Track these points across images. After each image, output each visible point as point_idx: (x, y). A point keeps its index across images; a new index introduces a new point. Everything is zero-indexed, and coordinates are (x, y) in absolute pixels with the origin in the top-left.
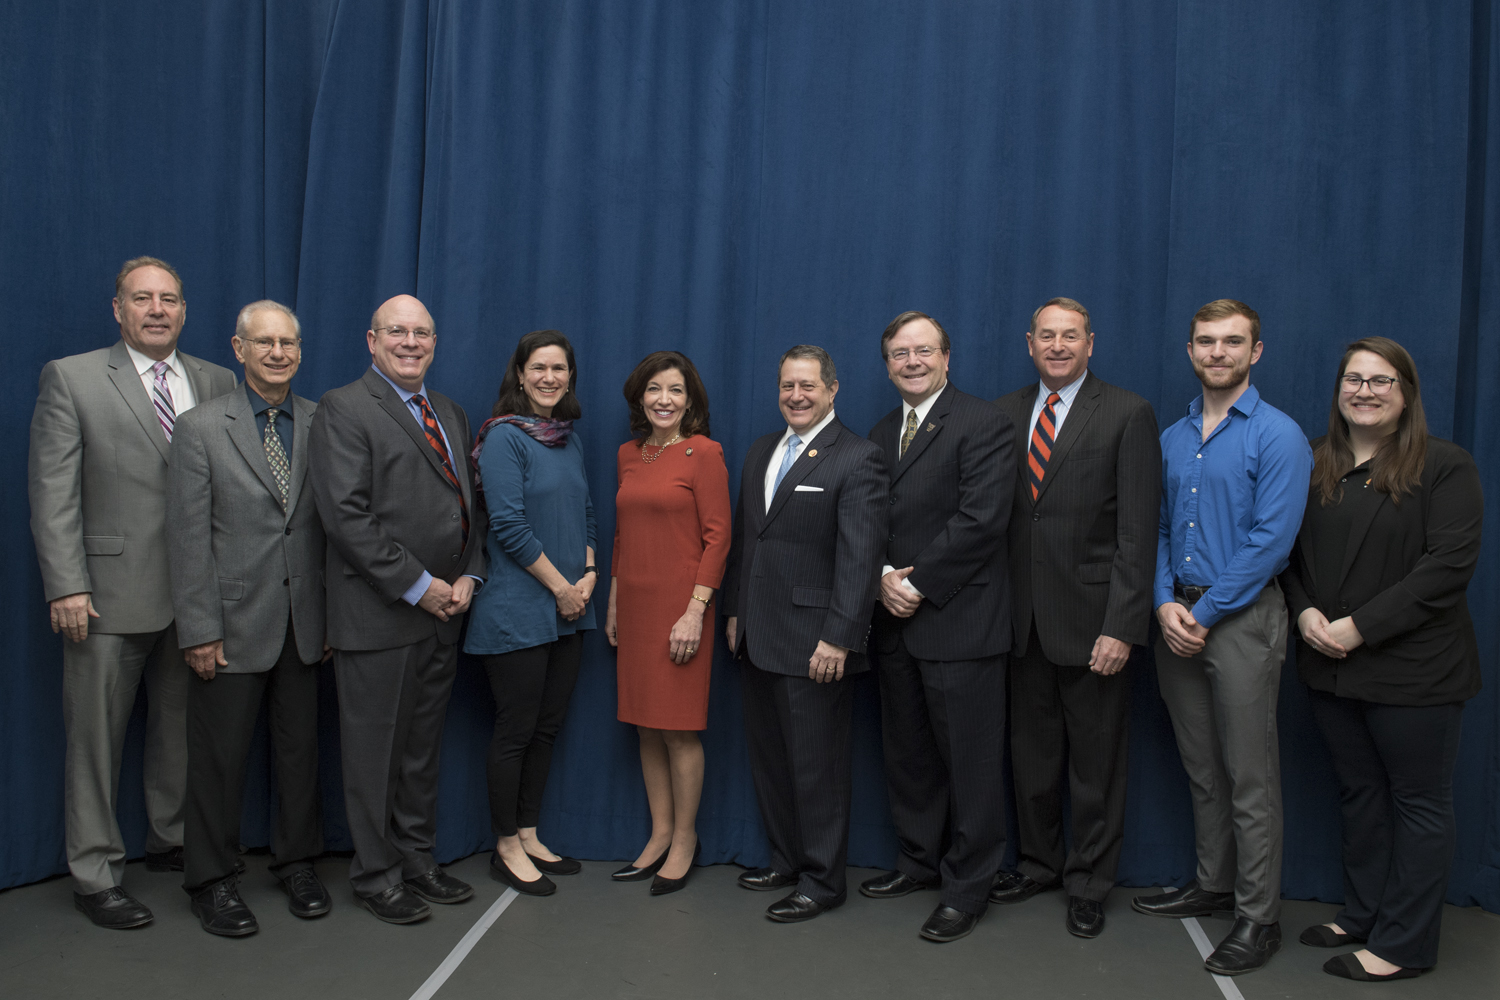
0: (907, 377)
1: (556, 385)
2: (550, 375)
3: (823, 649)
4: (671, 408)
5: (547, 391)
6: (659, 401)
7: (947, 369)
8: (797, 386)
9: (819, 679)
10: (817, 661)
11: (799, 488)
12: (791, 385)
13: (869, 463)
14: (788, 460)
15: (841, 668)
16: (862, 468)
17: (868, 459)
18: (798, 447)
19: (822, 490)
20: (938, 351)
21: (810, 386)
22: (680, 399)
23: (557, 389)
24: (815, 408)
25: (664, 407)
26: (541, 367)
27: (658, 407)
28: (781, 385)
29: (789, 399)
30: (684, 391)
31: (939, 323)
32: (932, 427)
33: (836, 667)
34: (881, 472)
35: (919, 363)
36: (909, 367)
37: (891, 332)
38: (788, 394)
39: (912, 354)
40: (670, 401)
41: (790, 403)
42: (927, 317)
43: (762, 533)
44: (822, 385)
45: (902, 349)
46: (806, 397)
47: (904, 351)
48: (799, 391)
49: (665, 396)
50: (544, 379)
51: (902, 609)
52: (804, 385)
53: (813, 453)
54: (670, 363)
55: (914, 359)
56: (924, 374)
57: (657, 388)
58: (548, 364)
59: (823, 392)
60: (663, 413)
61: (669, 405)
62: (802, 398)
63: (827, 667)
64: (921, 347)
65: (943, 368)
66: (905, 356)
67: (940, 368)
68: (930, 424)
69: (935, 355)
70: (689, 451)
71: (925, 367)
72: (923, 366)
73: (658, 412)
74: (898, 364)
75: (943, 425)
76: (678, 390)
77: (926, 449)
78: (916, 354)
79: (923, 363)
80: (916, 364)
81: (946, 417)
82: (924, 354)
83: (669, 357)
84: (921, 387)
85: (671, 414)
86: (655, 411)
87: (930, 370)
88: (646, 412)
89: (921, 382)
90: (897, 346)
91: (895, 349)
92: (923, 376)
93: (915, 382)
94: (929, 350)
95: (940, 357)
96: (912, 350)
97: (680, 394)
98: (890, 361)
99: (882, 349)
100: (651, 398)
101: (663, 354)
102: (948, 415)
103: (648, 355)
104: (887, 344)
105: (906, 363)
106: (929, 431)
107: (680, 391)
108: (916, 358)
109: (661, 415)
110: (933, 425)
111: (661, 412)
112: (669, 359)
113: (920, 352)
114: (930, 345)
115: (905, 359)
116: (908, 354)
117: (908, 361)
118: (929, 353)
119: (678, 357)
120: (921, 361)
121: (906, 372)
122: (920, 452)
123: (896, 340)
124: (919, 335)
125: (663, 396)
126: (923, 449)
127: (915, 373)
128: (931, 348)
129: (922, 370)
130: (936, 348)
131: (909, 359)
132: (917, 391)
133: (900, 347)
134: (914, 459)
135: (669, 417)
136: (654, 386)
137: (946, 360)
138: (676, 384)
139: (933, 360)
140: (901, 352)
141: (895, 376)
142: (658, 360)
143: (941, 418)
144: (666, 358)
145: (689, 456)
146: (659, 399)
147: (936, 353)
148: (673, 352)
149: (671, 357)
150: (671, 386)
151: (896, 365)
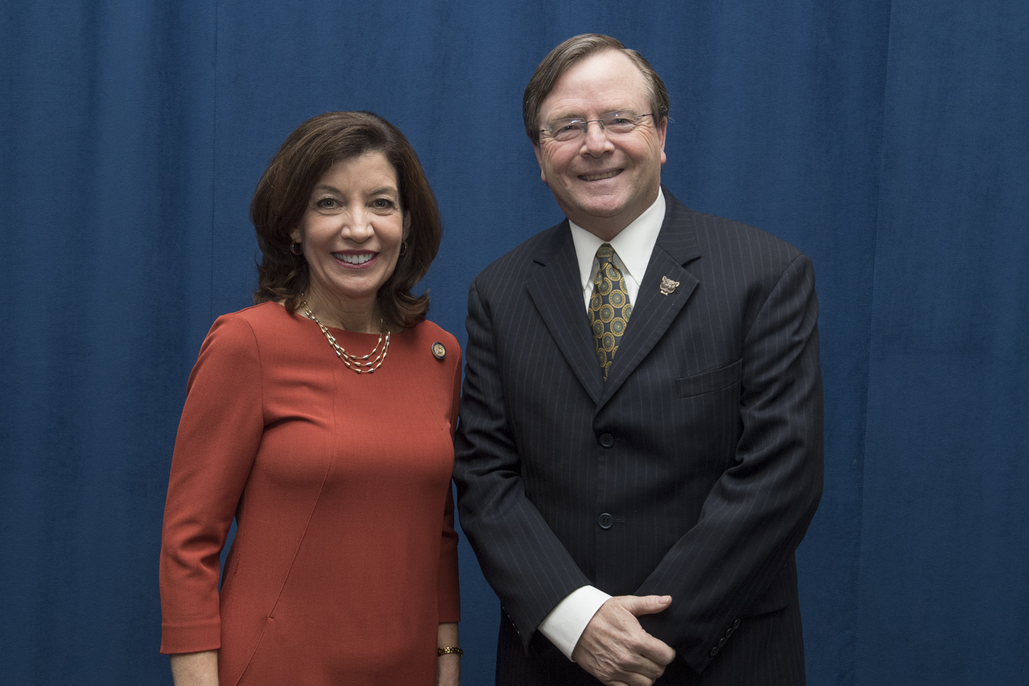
0: (582, 177)
4: (373, 246)
6: (346, 232)
7: (663, 157)
20: (647, 121)
22: (392, 223)
25: (358, 243)
27: (341, 246)
30: (397, 205)
31: (645, 58)
32: (670, 284)
35: (609, 146)
36: (588, 156)
37: (546, 85)
39: (594, 129)
40: (370, 231)
42: (620, 45)
45: (572, 116)
47: (575, 124)
49: (360, 221)
54: (367, 139)
55: (598, 138)
56: (619, 171)
57: (340, 201)
60: (355, 259)
61: (368, 239)
64: (614, 111)
65: (657, 155)
66: (577, 132)
67: (651, 157)
68: (664, 278)
69: (641, 128)
70: (440, 351)
71: (622, 154)
72: (617, 153)
73: (341, 257)
74: (561, 149)
75: (698, 281)
76: (387, 203)
77: (667, 334)
78: (602, 128)
79: (618, 146)
80: (603, 148)
81: (696, 262)
82: (619, 127)
83: (358, 127)
84: (613, 197)
85: (372, 259)
86: (335, 255)
87: (632, 160)
88: (311, 255)
89: (616, 186)
90: (559, 111)
91: (554, 117)
92: (617, 175)
93: (601, 187)
94: (628, 118)
95: (651, 133)
96: (593, 118)
97: (390, 211)
98: (544, 142)
99: (526, 119)
100: (324, 224)
101: (346, 121)
102: (699, 258)
103: (309, 125)
104: (537, 107)
105: (581, 147)
106: (666, 294)
107: (390, 204)
108: (603, 136)
109: (351, 263)
110: (673, 282)
111: (349, 257)
112: (359, 130)
113: (611, 123)
114: (631, 106)
115: (577, 138)
116: (585, 128)
117: (584, 143)
118: (630, 125)
119: (384, 121)
120: (612, 142)
121: (582, 166)
122: (657, 339)
123: (559, 98)
124: (605, 85)
125: (352, 219)
126: (662, 333)
127: (600, 169)
128: (633, 113)
129: (616, 161)
130: (644, 114)
131: (588, 139)
132: (605, 204)
133: (567, 113)
134: (645, 352)
135: (366, 267)
136: (329, 196)
137: (662, 137)
138: (380, 187)
139: (637, 140)
140: (569, 124)
141: (557, 176)
142: (336, 132)
143: (685, 265)
144: (351, 129)
145: (441, 360)
146: (344, 226)
147: (644, 123)
148: (370, 113)
149: (366, 125)
150: (369, 193)
151: (558, 151)
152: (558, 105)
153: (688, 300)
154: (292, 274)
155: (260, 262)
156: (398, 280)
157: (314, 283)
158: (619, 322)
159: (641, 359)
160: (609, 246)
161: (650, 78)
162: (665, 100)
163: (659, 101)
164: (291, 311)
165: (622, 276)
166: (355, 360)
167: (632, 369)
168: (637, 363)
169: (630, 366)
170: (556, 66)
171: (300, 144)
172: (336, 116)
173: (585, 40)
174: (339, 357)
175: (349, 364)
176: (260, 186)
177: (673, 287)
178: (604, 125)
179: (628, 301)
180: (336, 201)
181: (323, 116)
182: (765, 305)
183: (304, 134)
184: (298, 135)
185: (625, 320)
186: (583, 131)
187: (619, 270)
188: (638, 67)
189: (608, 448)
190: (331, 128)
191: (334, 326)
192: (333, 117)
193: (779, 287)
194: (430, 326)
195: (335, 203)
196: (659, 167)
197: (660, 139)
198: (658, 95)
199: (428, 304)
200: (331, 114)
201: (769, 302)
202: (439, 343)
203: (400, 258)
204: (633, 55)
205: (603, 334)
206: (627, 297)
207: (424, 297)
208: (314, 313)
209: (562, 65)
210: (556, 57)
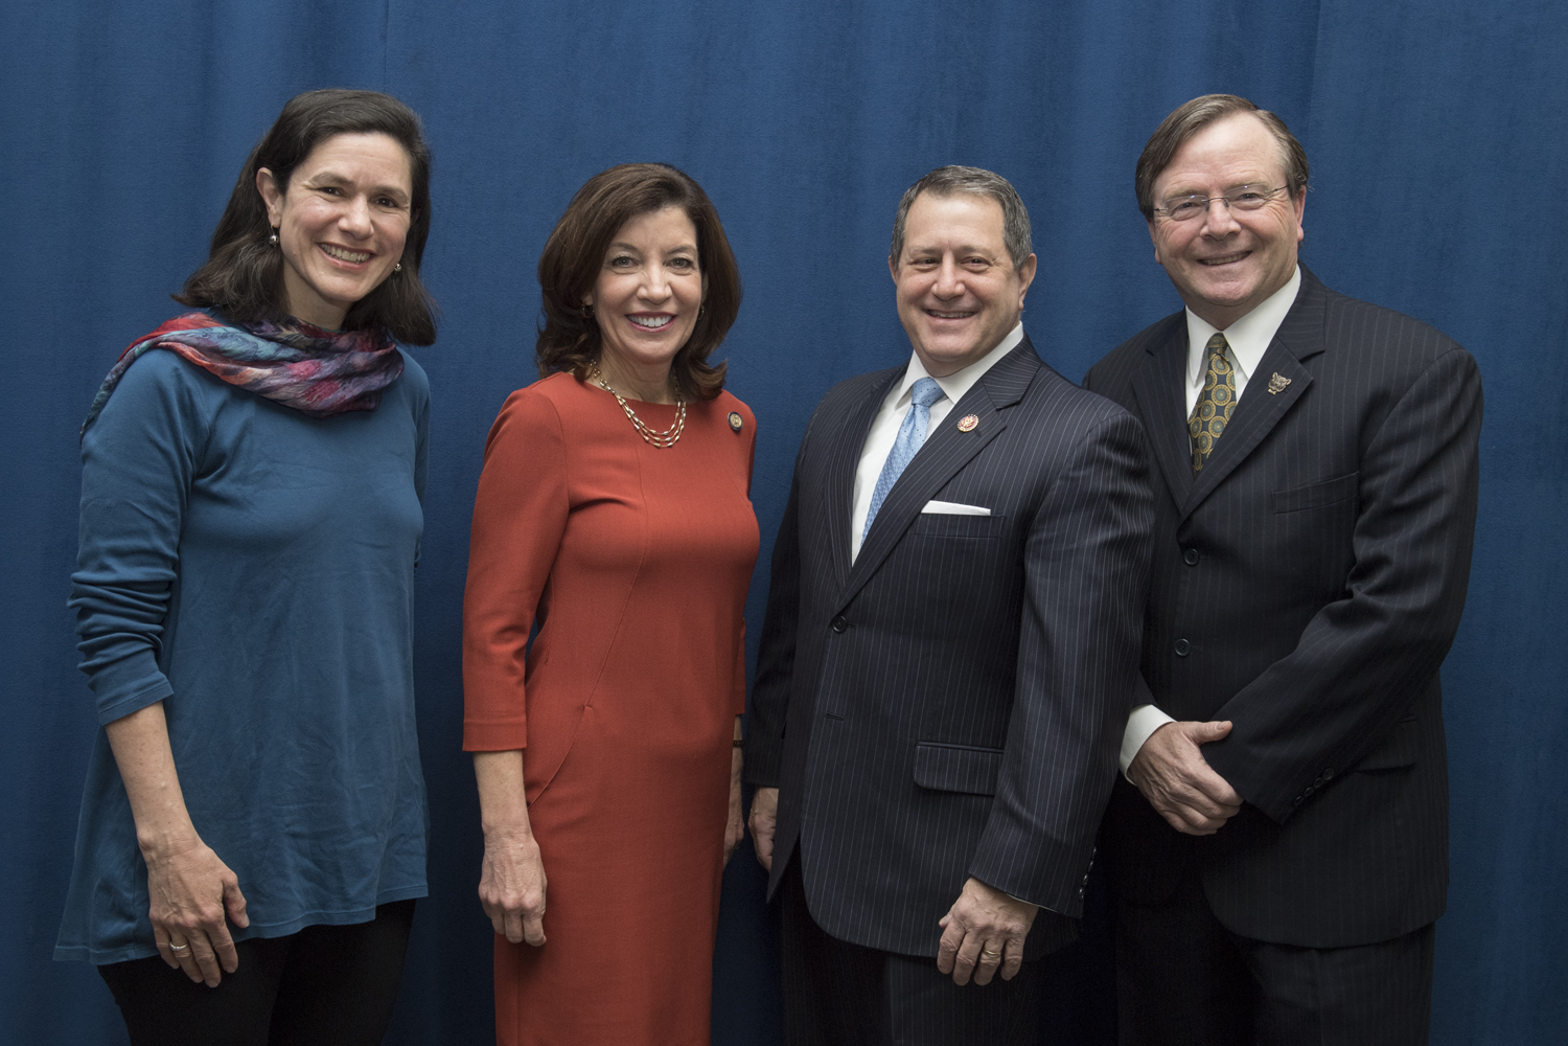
0: (1203, 261)
1: (371, 246)
2: (359, 215)
3: (974, 904)
4: (671, 308)
5: (345, 255)
6: (643, 292)
7: (1300, 233)
8: (948, 262)
9: (961, 977)
10: (958, 933)
11: (933, 507)
12: (933, 259)
13: (1105, 452)
14: (910, 437)
15: (1015, 953)
16: (1089, 463)
17: (1102, 441)
18: (933, 409)
19: (986, 511)
20: (1281, 195)
21: (979, 261)
22: (690, 284)
23: (372, 255)
24: (985, 316)
25: (654, 305)
26: (338, 189)
27: (637, 307)
28: (905, 258)
29: (926, 291)
30: (696, 265)
31: (1280, 121)
32: (1280, 381)
33: (1004, 951)
34: (1137, 475)
35: (1234, 226)
36: (1210, 238)
37: (1163, 152)
38: (922, 279)
39: (1218, 208)
40: (668, 292)
41: (930, 302)
42: (1252, 106)
43: (842, 612)
44: (1004, 259)
45: (1190, 194)
46: (969, 288)
47: (1196, 200)
48: (954, 274)
49: (657, 280)
50: (343, 223)
51: (1200, 818)
52: (965, 257)
53: (968, 423)
54: (664, 192)
55: (1222, 217)
56: (1246, 254)
57: (637, 260)
58: (361, 182)
59: (1009, 279)
60: (651, 322)
61: (666, 300)
62: (960, 288)
63: (983, 950)
64: (1241, 185)
65: (1291, 232)
66: (1197, 209)
67: (1284, 235)
68: (1275, 375)
69: (1272, 204)
70: (737, 421)
71: (1250, 235)
72: (1244, 234)
73: (635, 319)
74: (1179, 230)
75: (1312, 378)
76: (685, 263)
77: (1269, 438)
78: (1227, 206)
79: (1244, 225)
80: (1227, 229)
81: (1319, 357)
82: (1247, 203)
83: (657, 180)
84: (1238, 284)
85: (669, 322)
86: (630, 317)
87: (1261, 241)
88: (605, 320)
89: (1242, 272)
90: (1176, 186)
91: (1171, 193)
92: (1242, 258)
93: (1224, 273)
94: (1258, 192)
95: (1284, 207)
96: (1216, 195)
97: (689, 270)
98: (1159, 221)
99: (1139, 194)
100: (619, 284)
101: (644, 173)
102: (1322, 352)
103: (603, 178)
104: (1152, 181)
105: (1202, 227)
106: (1274, 393)
107: (689, 263)
108: (1228, 215)
109: (647, 326)
110: (1284, 379)
111: (645, 320)
112: (659, 183)
113: (1238, 199)
114: (1263, 178)
115: (1196, 218)
116: (1207, 207)
117: (1205, 224)
118: (1260, 201)
119: (682, 174)
120: (1237, 221)
121: (1202, 249)
122: (1254, 444)
123: (1176, 172)
124: (1231, 157)
125: (649, 279)
126: (1261, 437)
127: (1224, 252)
128: (1264, 187)
129: (1242, 243)
130: (1277, 187)
131: (1209, 219)
132: (1229, 293)
133: (1186, 189)
134: (1240, 459)
135: (663, 331)
136: (624, 253)
137: (1299, 209)
138: (679, 245)
139: (1266, 218)
140: (1187, 201)
141: (1173, 259)
142: (633, 185)
143: (1303, 361)
144: (650, 182)
145: (737, 431)
146: (640, 286)
147: (1276, 197)
148: (666, 166)
149: (664, 178)
150: (666, 251)
151: (1175, 233)
152: (1176, 180)
153: (1300, 399)
154: (583, 338)
155: (543, 329)
156: (694, 347)
157: (607, 351)
158: (1219, 422)
159: (1233, 467)
160: (1222, 335)
161: (1286, 144)
162: (1303, 167)
163: (1296, 170)
164: (581, 379)
165: (1231, 369)
166: (654, 435)
167: (1222, 478)
168: (1228, 472)
169: (1219, 475)
170: (1176, 135)
171: (595, 198)
172: (633, 168)
173: (1211, 103)
174: (637, 431)
175: (647, 438)
176: (549, 244)
177: (1283, 385)
178: (1230, 200)
179: (1233, 399)
180: (632, 259)
181: (615, 169)
182: (1395, 410)
183: (598, 189)
184: (589, 190)
185: (1225, 419)
186: (1204, 208)
187: (1229, 363)
188: (1272, 131)
189: (1190, 565)
190: (629, 180)
191: (631, 397)
192: (629, 169)
193: (1414, 389)
194: (726, 396)
195: (630, 262)
196: (1296, 245)
197: (1296, 211)
198: (1295, 163)
199: (725, 373)
200: (626, 166)
201: (1399, 406)
202: (736, 413)
203: (698, 322)
204: (1267, 118)
205: (1200, 434)
206: (1234, 393)
207: (720, 367)
208: (611, 382)
209: (1182, 135)
210: (1176, 124)
